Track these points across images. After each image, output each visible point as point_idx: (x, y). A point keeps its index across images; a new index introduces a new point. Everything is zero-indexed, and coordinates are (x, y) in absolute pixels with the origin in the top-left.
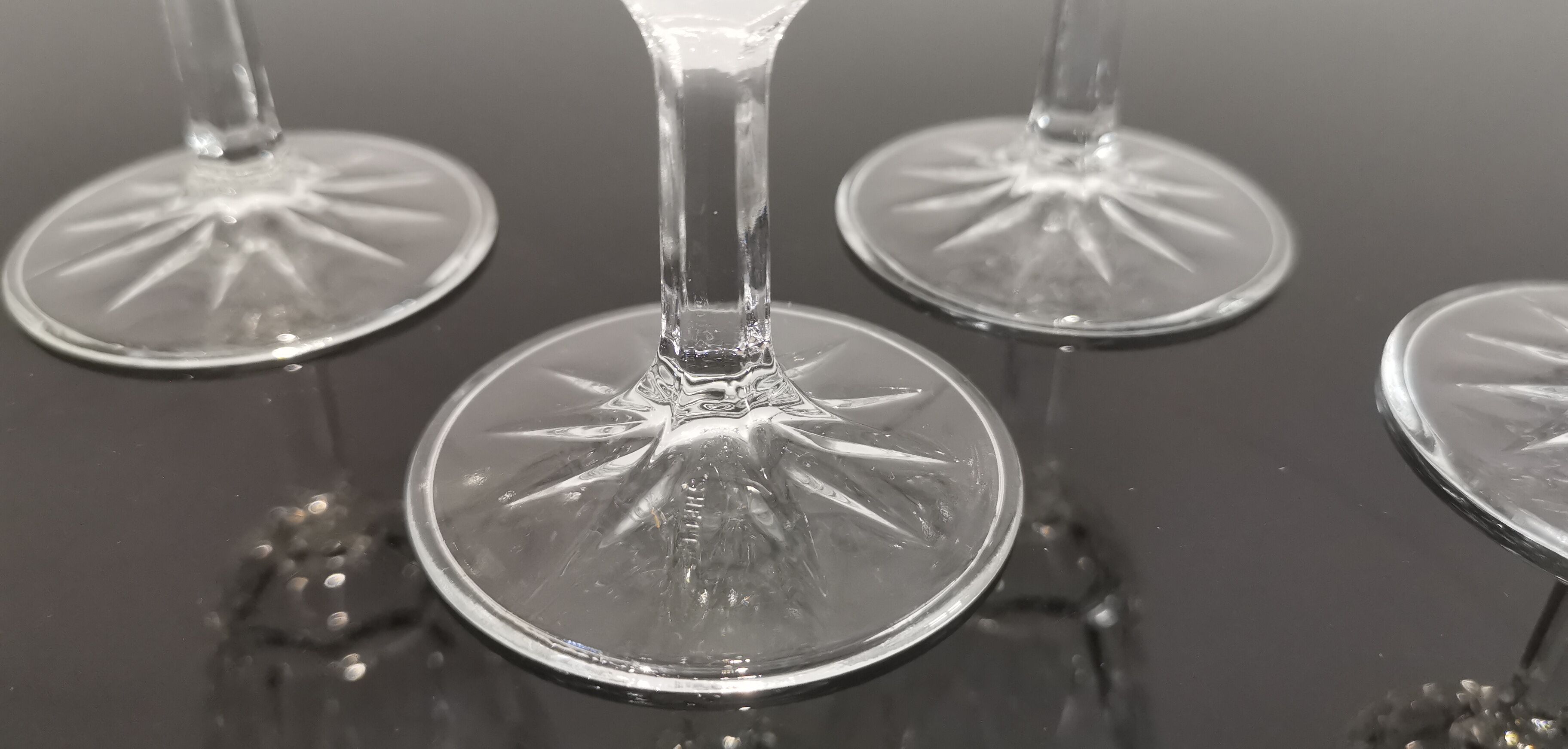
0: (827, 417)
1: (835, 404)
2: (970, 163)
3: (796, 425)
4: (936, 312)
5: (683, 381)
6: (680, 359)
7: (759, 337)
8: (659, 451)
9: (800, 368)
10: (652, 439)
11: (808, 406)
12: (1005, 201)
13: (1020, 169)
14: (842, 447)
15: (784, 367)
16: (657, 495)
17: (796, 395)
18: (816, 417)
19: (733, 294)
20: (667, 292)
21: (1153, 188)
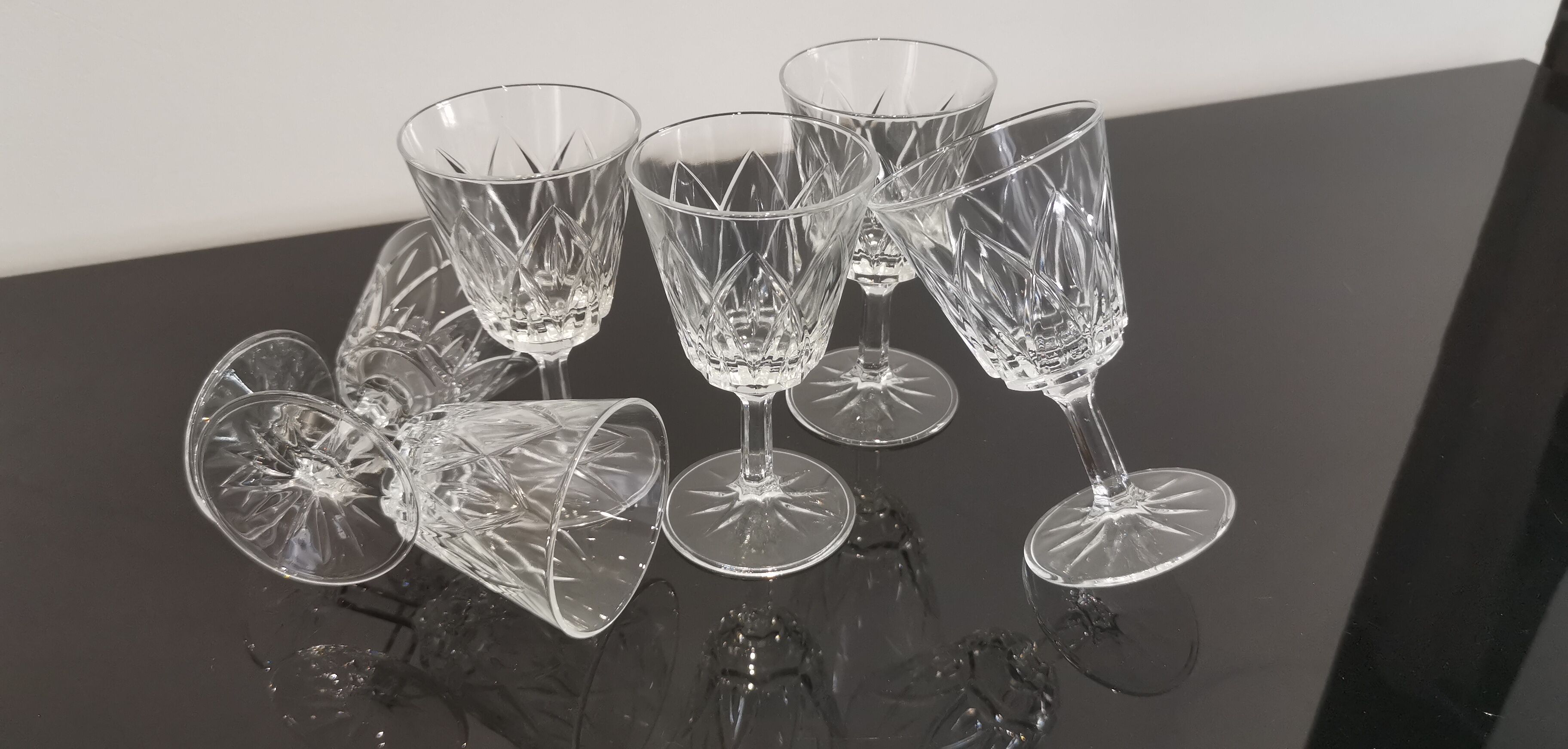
2: (837, 378)
12: (854, 393)
13: (856, 380)
14: (793, 495)
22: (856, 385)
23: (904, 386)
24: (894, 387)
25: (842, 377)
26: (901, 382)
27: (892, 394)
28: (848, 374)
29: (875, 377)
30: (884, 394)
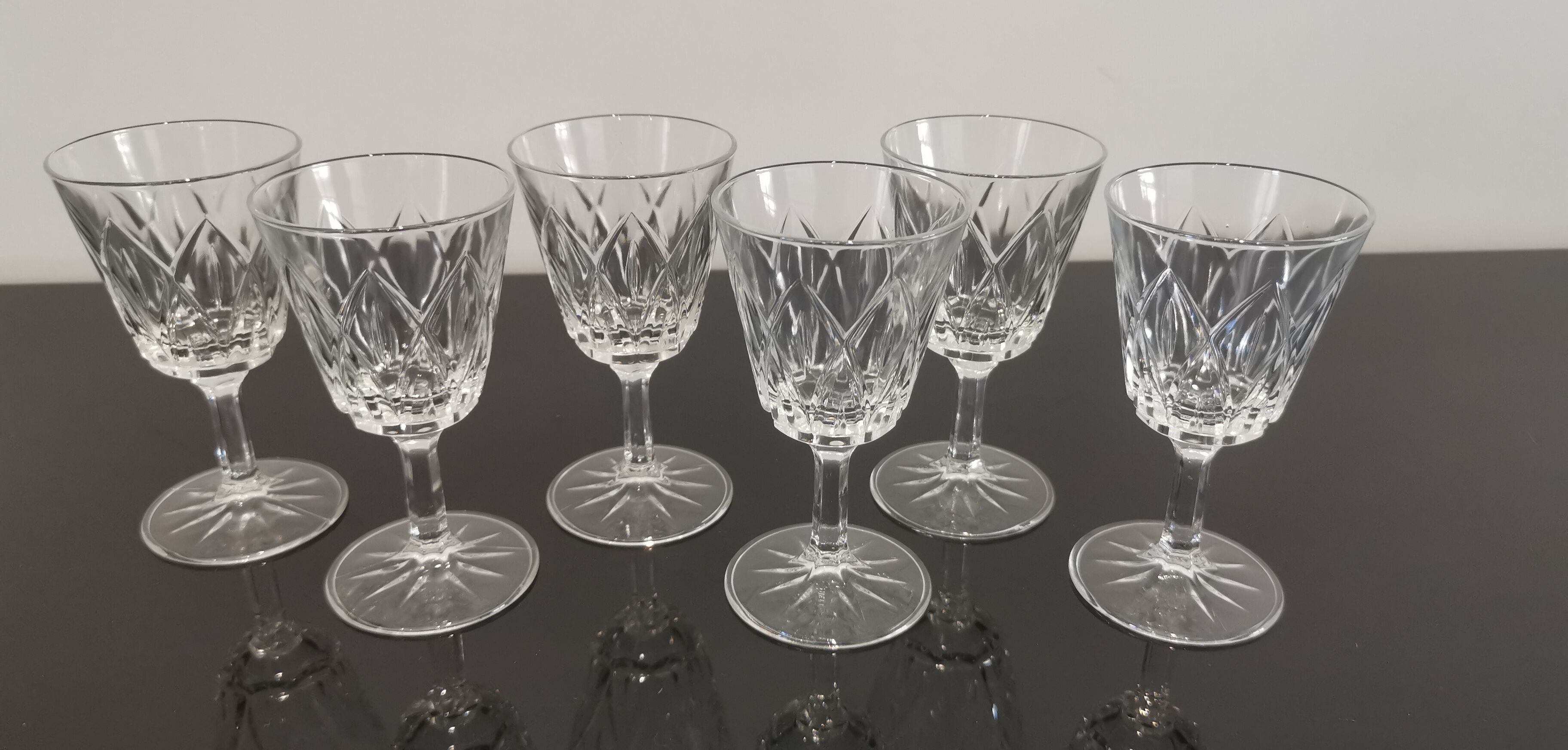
0: (866, 567)
1: (868, 562)
2: (926, 465)
3: (855, 569)
4: (909, 530)
5: (819, 554)
6: (819, 547)
7: (843, 539)
8: (811, 576)
9: (856, 550)
10: (808, 573)
11: (859, 563)
12: (938, 483)
13: (944, 469)
14: (869, 577)
15: (851, 549)
16: (810, 590)
17: (855, 559)
18: (862, 567)
19: (836, 523)
20: (814, 519)
21: (995, 478)
22: (941, 473)
23: (999, 484)
24: (984, 482)
25: (931, 464)
26: (994, 479)
27: (979, 489)
28: (938, 462)
29: (965, 469)
30: (970, 487)
